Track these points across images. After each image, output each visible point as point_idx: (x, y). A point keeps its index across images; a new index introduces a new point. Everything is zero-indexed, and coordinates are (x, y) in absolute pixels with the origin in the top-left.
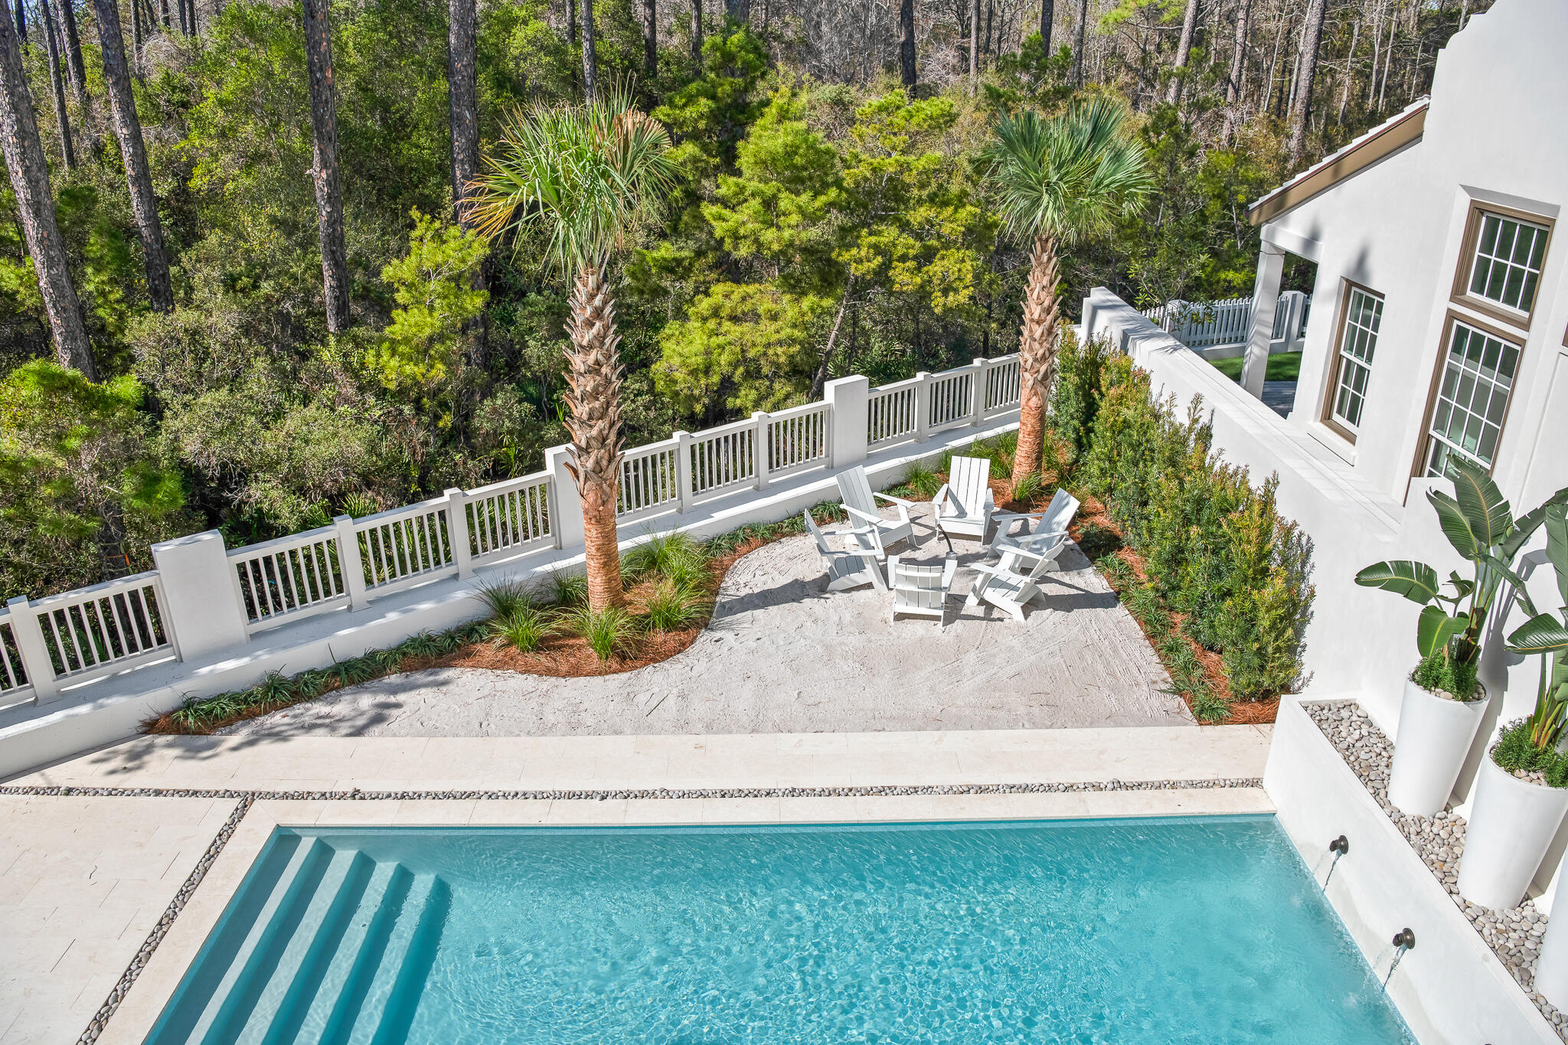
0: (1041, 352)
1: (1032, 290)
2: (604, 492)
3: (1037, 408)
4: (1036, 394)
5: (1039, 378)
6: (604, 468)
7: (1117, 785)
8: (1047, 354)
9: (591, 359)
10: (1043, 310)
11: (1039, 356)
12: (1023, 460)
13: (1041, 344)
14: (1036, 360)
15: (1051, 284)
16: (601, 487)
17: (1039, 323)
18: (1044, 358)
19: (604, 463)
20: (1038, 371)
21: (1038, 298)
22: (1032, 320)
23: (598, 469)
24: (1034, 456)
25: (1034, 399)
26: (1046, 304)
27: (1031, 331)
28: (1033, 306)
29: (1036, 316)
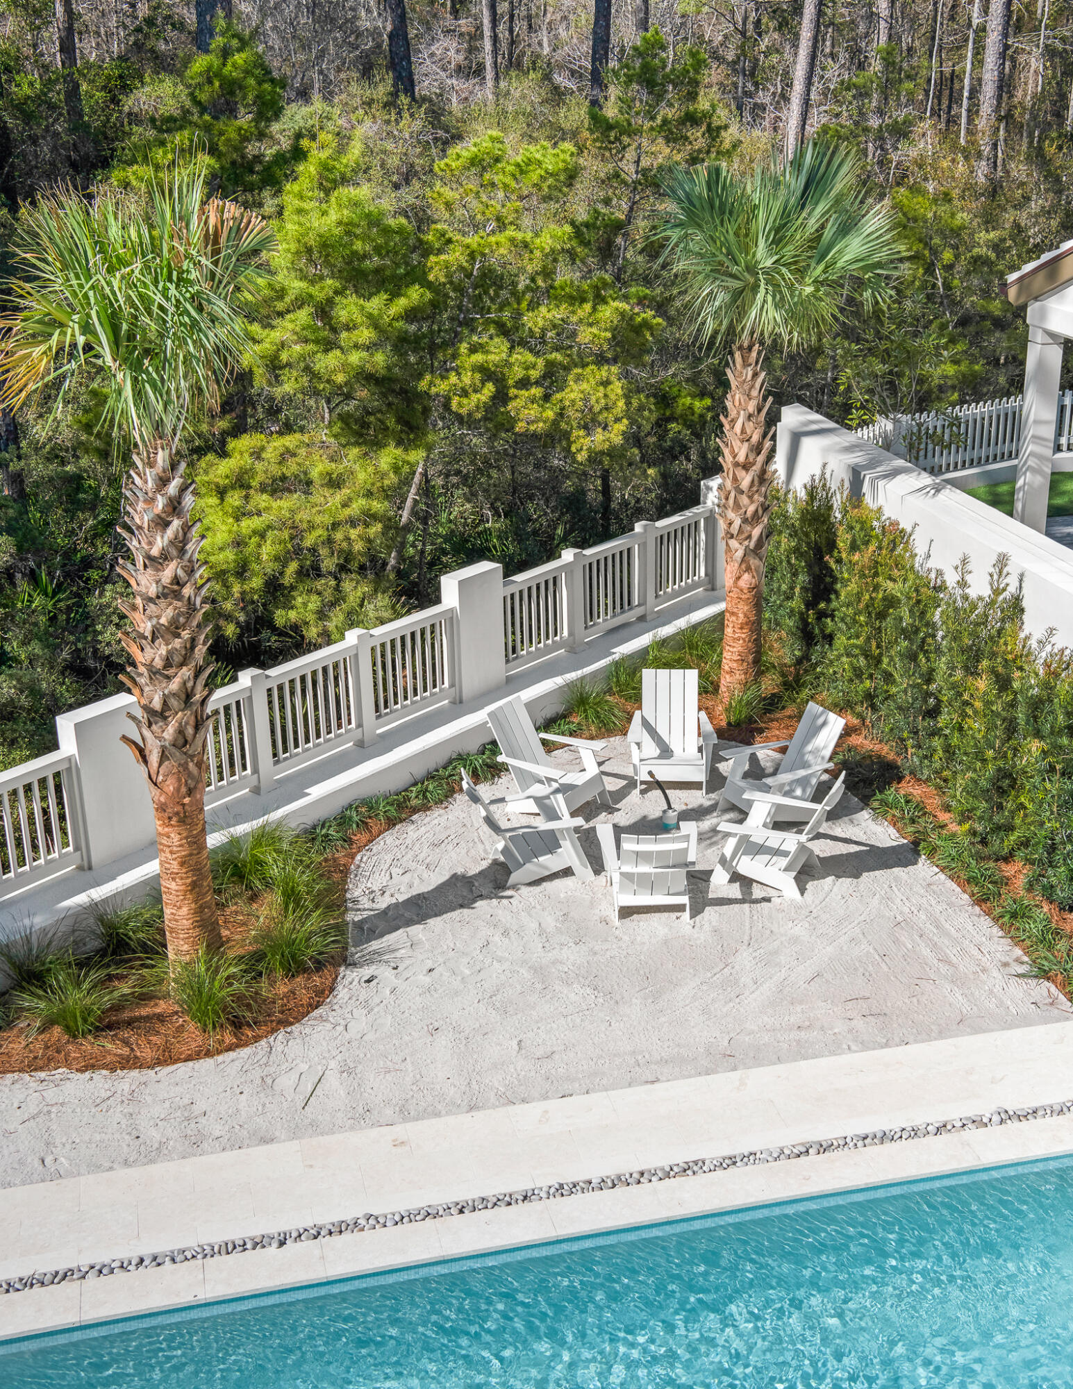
0: (751, 509)
1: (733, 421)
2: (190, 775)
3: (751, 589)
4: (748, 569)
5: (752, 545)
6: (189, 738)
7: (1006, 1117)
8: (760, 512)
9: (167, 574)
10: (751, 449)
11: (749, 514)
12: (735, 665)
13: (751, 497)
14: (745, 521)
15: (759, 410)
16: (186, 768)
17: (746, 467)
18: (756, 518)
19: (190, 731)
20: (749, 537)
21: (743, 431)
22: (736, 464)
23: (181, 741)
24: (751, 658)
25: (746, 576)
26: (755, 438)
27: (735, 479)
28: (736, 444)
29: (741, 458)
